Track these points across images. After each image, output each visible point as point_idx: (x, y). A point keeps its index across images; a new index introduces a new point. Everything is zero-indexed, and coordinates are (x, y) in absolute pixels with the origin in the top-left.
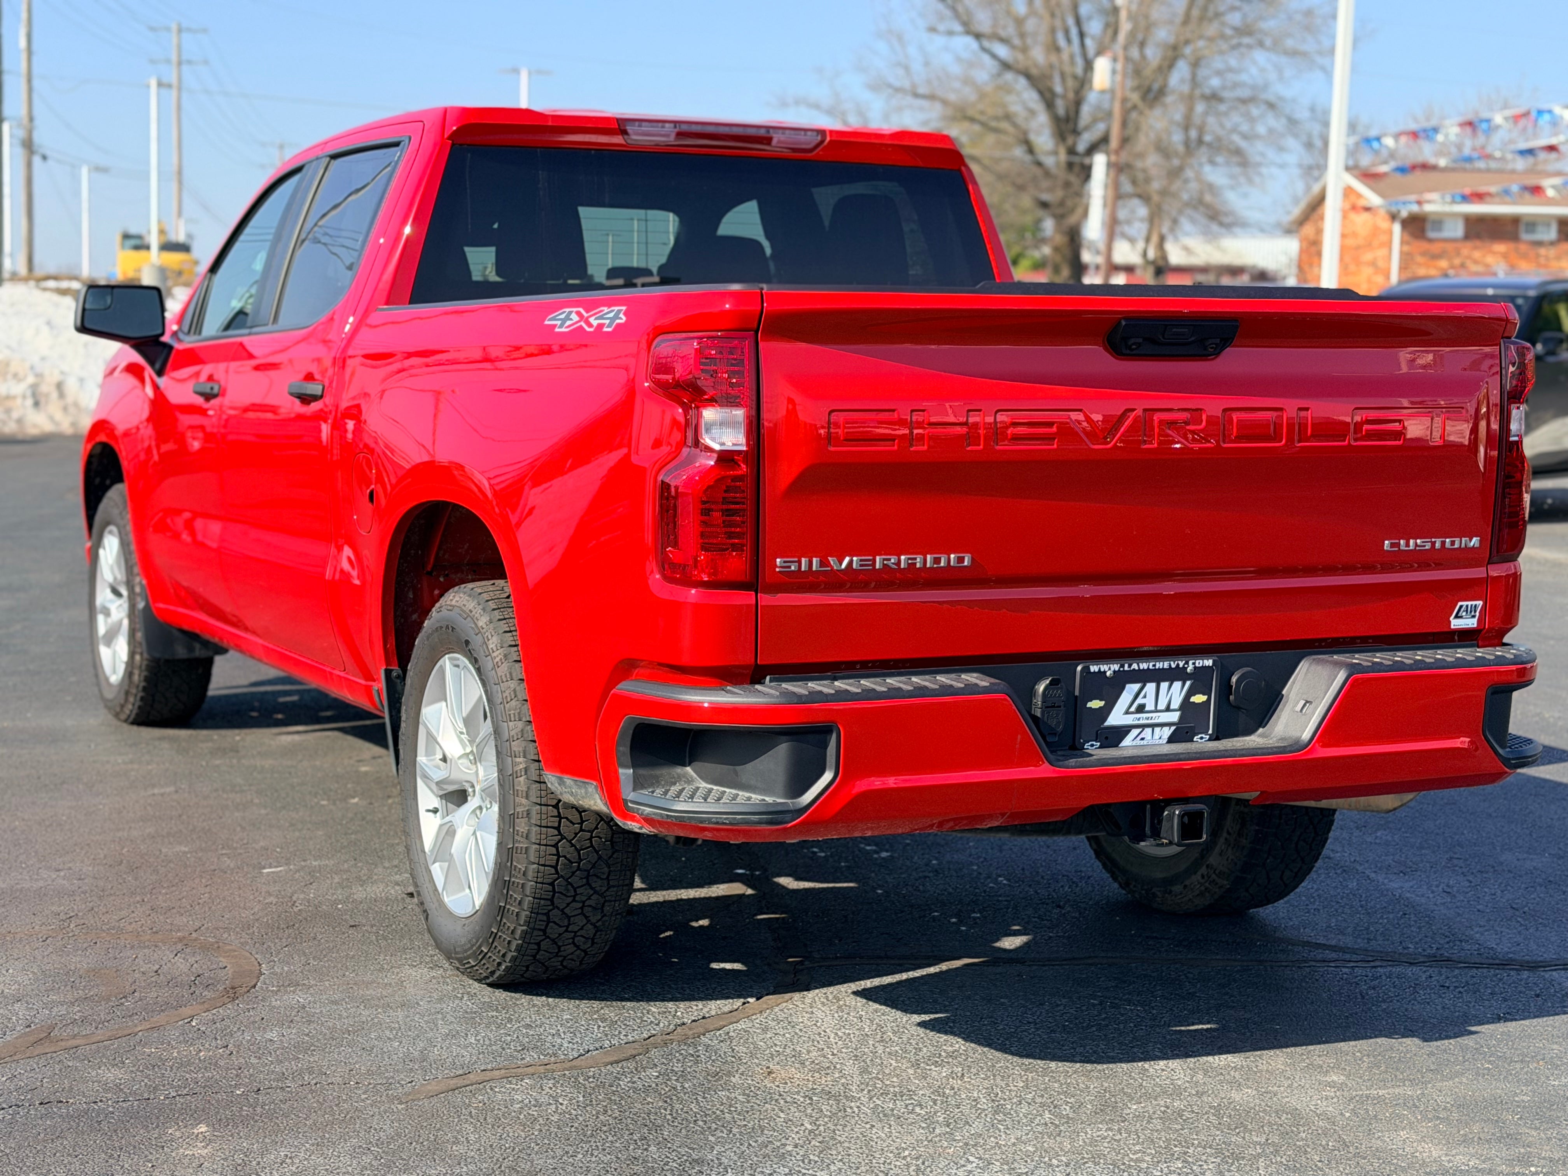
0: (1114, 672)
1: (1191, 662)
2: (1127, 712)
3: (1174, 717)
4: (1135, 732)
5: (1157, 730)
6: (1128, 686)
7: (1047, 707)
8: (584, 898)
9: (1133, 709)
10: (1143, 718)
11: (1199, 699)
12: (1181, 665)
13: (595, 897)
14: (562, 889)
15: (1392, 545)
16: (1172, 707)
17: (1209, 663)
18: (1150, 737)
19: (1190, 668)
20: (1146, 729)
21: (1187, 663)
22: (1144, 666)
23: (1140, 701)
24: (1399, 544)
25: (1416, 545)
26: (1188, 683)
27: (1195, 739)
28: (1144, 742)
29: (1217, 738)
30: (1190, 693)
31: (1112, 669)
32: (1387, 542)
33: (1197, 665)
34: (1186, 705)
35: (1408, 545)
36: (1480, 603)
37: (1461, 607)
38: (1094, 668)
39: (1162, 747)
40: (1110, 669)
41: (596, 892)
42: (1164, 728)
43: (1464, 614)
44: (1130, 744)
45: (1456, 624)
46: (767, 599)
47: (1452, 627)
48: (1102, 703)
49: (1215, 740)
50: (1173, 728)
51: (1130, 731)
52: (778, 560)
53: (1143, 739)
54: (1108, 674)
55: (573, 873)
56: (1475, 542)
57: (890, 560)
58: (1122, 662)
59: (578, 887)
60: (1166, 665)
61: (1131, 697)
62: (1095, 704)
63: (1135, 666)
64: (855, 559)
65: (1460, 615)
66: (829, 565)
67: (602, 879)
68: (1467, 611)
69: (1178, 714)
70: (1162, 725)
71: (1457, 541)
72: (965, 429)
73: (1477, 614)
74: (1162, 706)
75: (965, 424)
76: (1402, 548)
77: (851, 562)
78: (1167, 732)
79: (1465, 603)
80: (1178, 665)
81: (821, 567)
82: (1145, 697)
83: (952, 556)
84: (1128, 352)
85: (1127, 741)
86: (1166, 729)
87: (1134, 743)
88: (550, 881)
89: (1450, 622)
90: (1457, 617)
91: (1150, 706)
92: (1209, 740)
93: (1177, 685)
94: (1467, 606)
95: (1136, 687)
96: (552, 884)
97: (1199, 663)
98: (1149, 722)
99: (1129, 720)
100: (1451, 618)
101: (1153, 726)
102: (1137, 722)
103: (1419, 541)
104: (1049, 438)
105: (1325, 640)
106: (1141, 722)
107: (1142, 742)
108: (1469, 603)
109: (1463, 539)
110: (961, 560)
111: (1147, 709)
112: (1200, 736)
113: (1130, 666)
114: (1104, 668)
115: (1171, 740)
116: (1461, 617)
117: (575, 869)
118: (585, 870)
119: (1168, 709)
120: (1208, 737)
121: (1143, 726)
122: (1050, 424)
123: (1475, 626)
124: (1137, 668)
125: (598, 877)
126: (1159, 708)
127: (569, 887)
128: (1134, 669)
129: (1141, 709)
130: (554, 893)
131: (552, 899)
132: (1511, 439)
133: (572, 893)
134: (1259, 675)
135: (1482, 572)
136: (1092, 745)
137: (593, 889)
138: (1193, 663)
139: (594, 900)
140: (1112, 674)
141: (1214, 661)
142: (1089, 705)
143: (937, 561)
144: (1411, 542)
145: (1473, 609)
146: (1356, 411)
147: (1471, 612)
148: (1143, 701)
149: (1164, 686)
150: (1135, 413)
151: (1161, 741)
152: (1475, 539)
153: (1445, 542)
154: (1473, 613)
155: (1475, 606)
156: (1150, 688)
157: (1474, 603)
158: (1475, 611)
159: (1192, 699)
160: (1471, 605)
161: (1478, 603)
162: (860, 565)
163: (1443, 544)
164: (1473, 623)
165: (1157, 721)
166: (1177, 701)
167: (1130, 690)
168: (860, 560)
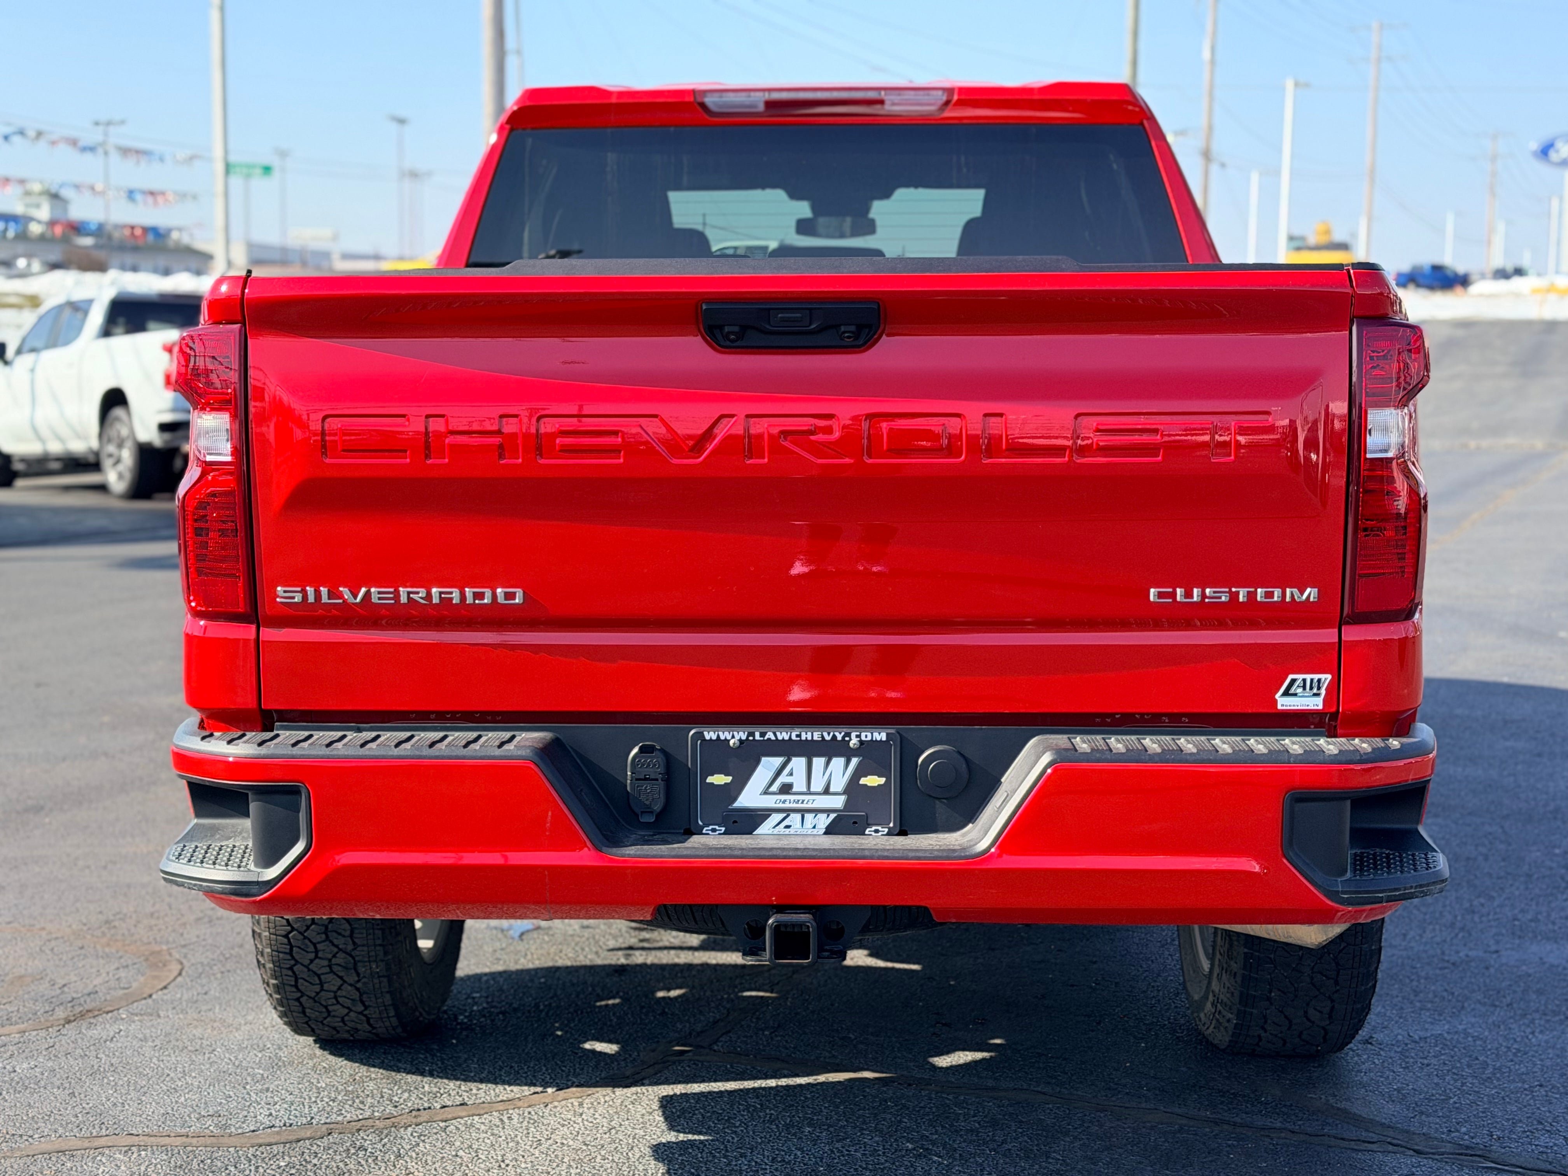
0: (741, 741)
1: (853, 735)
2: (766, 792)
3: (838, 802)
4: (776, 818)
5: (809, 817)
6: (764, 760)
7: (637, 780)
8: (330, 956)
9: (774, 788)
10: (789, 802)
11: (873, 781)
12: (839, 737)
13: (341, 955)
14: (299, 944)
15: (1160, 595)
16: (832, 789)
17: (881, 736)
18: (799, 825)
19: (854, 742)
20: (792, 815)
21: (848, 734)
22: (783, 735)
23: (783, 779)
24: (1174, 592)
25: (1204, 596)
26: (855, 761)
27: (867, 832)
28: (792, 831)
29: (903, 833)
30: (859, 773)
31: (737, 737)
32: (1152, 590)
33: (863, 738)
34: (853, 788)
35: (1189, 594)
36: (1327, 678)
37: (1293, 681)
38: (710, 735)
39: (817, 838)
40: (733, 737)
41: (340, 950)
42: (820, 815)
43: (1300, 690)
44: (770, 832)
45: (1284, 703)
46: (270, 634)
47: (1279, 707)
48: (729, 779)
49: (898, 834)
50: (833, 816)
51: (769, 815)
52: (279, 588)
53: (788, 827)
54: (731, 743)
55: (308, 927)
56: (1311, 593)
57: (418, 593)
58: (751, 730)
59: (319, 943)
60: (817, 736)
61: (770, 775)
62: (719, 779)
63: (770, 735)
64: (373, 590)
65: (1292, 691)
66: (341, 596)
67: (344, 936)
68: (1304, 687)
69: (843, 798)
70: (816, 811)
71: (1277, 593)
72: (498, 440)
73: (1323, 692)
74: (818, 785)
75: (499, 432)
76: (1178, 599)
77: (368, 594)
78: (824, 821)
79: (1300, 677)
80: (834, 737)
81: (329, 599)
82: (791, 774)
83: (499, 590)
84: (728, 343)
85: (766, 828)
86: (822, 817)
87: (776, 831)
88: (284, 933)
89: (1276, 701)
90: (1286, 693)
91: (799, 784)
92: (888, 834)
93: (838, 763)
94: (1304, 680)
95: (778, 761)
96: (286, 936)
97: (866, 736)
98: (800, 806)
99: (769, 802)
100: (1277, 696)
101: (803, 812)
102: (781, 805)
103: (1208, 591)
104: (613, 451)
105: (1112, 715)
106: (787, 805)
107: (787, 831)
108: (1308, 677)
109: (1288, 591)
110: (510, 596)
111: (794, 789)
112: (874, 828)
113: (763, 734)
114: (725, 735)
115: (829, 831)
116: (1295, 695)
117: (309, 923)
118: (323, 925)
119: (827, 791)
120: (886, 830)
121: (788, 811)
122: (615, 433)
123: (1321, 707)
124: (773, 738)
125: (339, 934)
126: (812, 790)
127: (307, 941)
128: (769, 739)
129: (786, 789)
130: (292, 947)
131: (291, 953)
132: (1369, 456)
133: (312, 949)
134: (956, 755)
135: (1328, 635)
136: (714, 830)
137: (337, 946)
138: (857, 736)
139: (341, 958)
140: (738, 743)
141: (888, 735)
142: (710, 780)
143: (479, 596)
144: (1196, 591)
145: (1315, 684)
146: (1080, 419)
147: (1311, 688)
148: (788, 780)
149: (818, 762)
150: (734, 419)
151: (815, 831)
152: (1309, 590)
153: (1256, 593)
154: (1315, 691)
155: (1319, 681)
156: (798, 763)
157: (1316, 677)
158: (1319, 688)
159: (863, 781)
160: (1312, 680)
161: (1323, 676)
162: (379, 599)
163: (1252, 596)
164: (1316, 703)
165: (810, 806)
166: (839, 783)
167: (768, 765)
168: (379, 593)
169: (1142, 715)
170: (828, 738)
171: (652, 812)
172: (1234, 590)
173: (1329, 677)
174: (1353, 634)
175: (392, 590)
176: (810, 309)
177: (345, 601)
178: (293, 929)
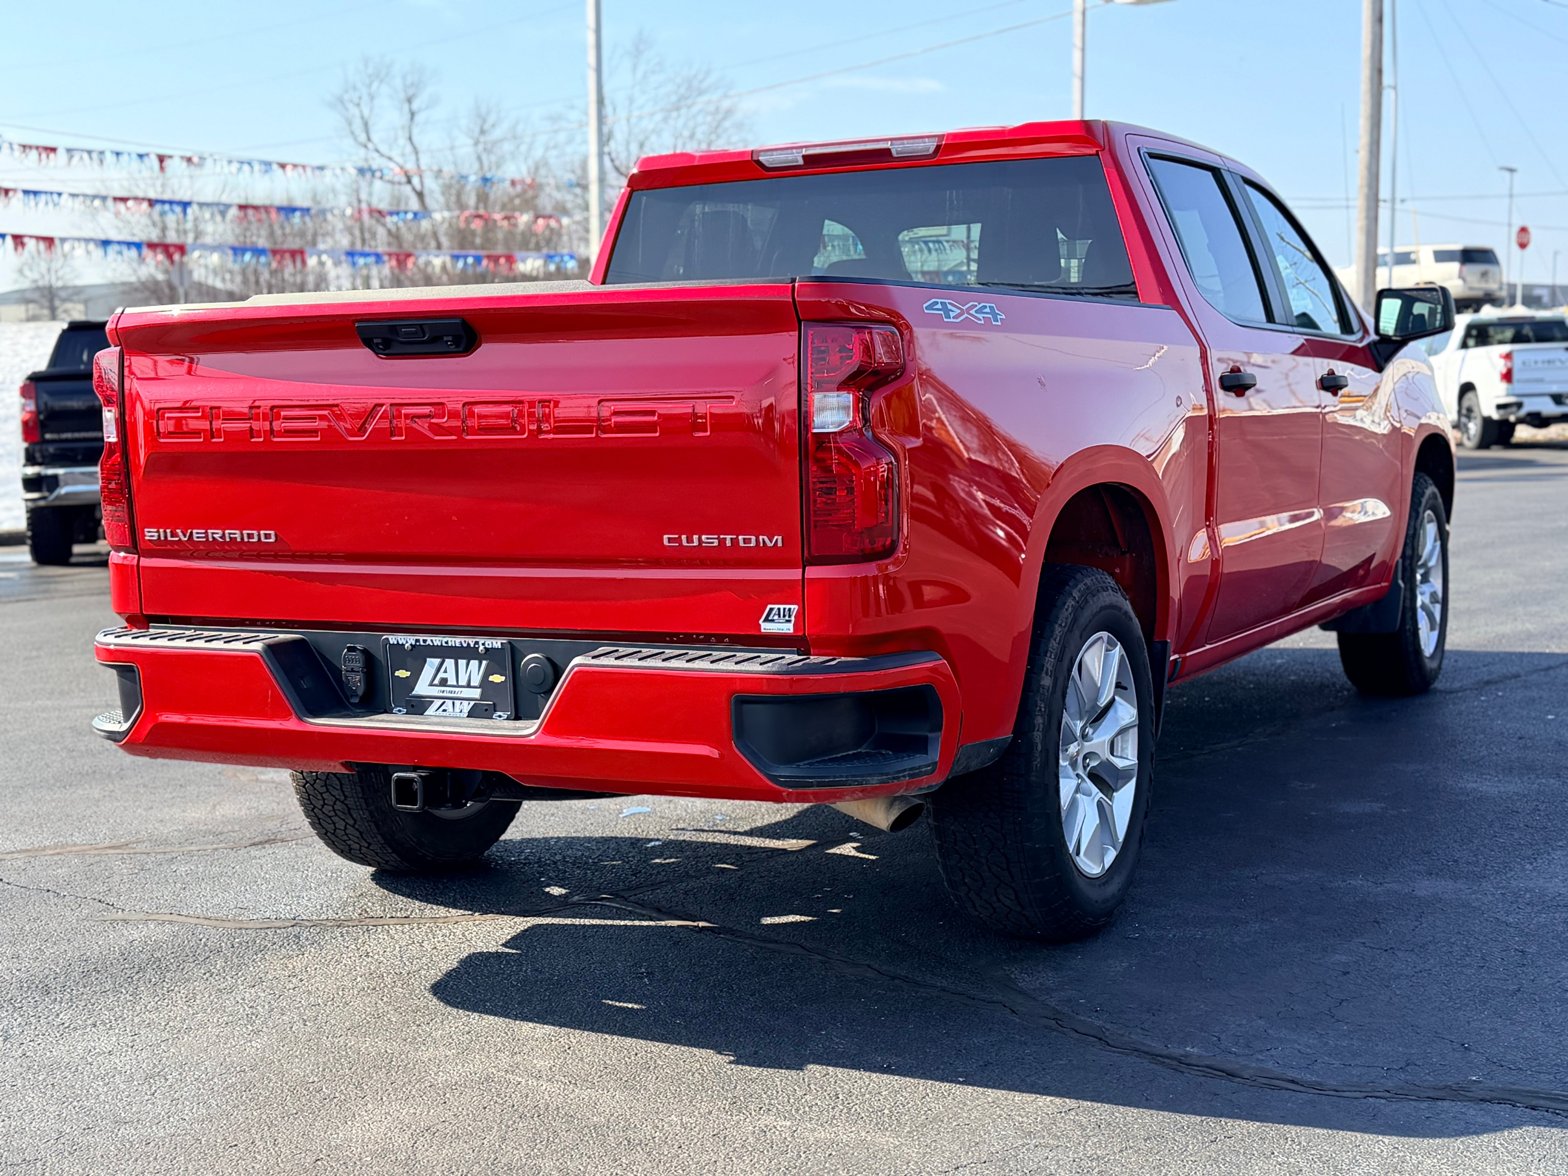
0: (411, 645)
1: (480, 643)
2: (431, 685)
3: (476, 693)
4: (438, 702)
5: (457, 702)
6: (428, 660)
7: (347, 671)
9: (436, 682)
10: (446, 691)
11: (497, 678)
12: (472, 645)
13: (338, 802)
15: (670, 540)
16: (472, 684)
17: (497, 644)
18: (451, 709)
19: (481, 648)
20: (447, 702)
21: (476, 643)
22: (437, 642)
23: (441, 675)
24: (680, 537)
25: (701, 541)
26: (484, 663)
27: (493, 717)
28: (448, 714)
29: (517, 718)
30: (488, 672)
31: (409, 643)
32: (666, 537)
33: (487, 646)
34: (485, 684)
35: (690, 540)
36: (795, 608)
37: (771, 609)
38: (393, 640)
39: (463, 720)
40: (407, 642)
41: (337, 799)
43: (776, 617)
44: (434, 714)
45: (766, 627)
46: (145, 562)
47: (763, 630)
48: (408, 674)
49: (513, 720)
50: (472, 703)
51: (434, 701)
52: (147, 530)
53: (444, 710)
54: (406, 646)
56: (777, 540)
57: (218, 533)
58: (417, 637)
60: (458, 643)
61: (433, 671)
62: (402, 674)
63: (429, 642)
64: (194, 531)
65: (770, 618)
68: (779, 616)
69: (479, 690)
70: (462, 700)
71: (753, 539)
72: (249, 424)
73: (793, 618)
74: (463, 681)
75: (250, 419)
76: (683, 543)
77: (191, 534)
78: (467, 707)
79: (776, 607)
80: (469, 644)
81: (172, 537)
82: (445, 672)
83: (261, 532)
85: (431, 711)
86: (465, 703)
87: (438, 713)
89: (760, 625)
90: (767, 620)
91: (451, 679)
92: (507, 719)
93: (474, 663)
94: (779, 609)
95: (437, 661)
97: (488, 644)
98: (452, 695)
100: (761, 621)
101: (454, 700)
102: (441, 694)
103: (704, 537)
104: (313, 432)
106: (445, 695)
107: (445, 714)
108: (782, 607)
109: (761, 537)
110: (268, 536)
111: (449, 683)
112: (498, 714)
113: (424, 641)
114: (402, 640)
115: (470, 715)
116: (773, 621)
119: (469, 686)
120: (506, 716)
121: (445, 699)
122: (314, 419)
123: (792, 631)
124: (431, 644)
126: (460, 684)
128: (429, 645)
129: (444, 682)
130: (309, 795)
131: (309, 799)
132: (815, 431)
133: (320, 797)
134: (545, 661)
135: (794, 574)
136: (400, 711)
137: (334, 796)
138: (483, 644)
139: (338, 806)
140: (410, 647)
141: (502, 644)
142: (397, 674)
143: (250, 536)
144: (695, 537)
145: (787, 613)
146: (603, 403)
147: (784, 616)
148: (445, 676)
149: (462, 663)
150: (384, 407)
151: (462, 715)
152: (776, 537)
153: (737, 538)
154: (787, 618)
155: (790, 609)
156: (449, 663)
157: (788, 607)
158: (790, 616)
159: (491, 678)
160: (784, 609)
161: (792, 607)
162: (198, 537)
163: (735, 542)
164: (788, 628)
165: (459, 695)
166: (476, 680)
167: (432, 663)
168: (197, 533)
169: (698, 635)
170: (465, 645)
171: (357, 696)
172: (722, 537)
173: (796, 607)
174: (814, 572)
175: (203, 531)
176: (421, 325)
177: (180, 540)
178: (307, 782)
